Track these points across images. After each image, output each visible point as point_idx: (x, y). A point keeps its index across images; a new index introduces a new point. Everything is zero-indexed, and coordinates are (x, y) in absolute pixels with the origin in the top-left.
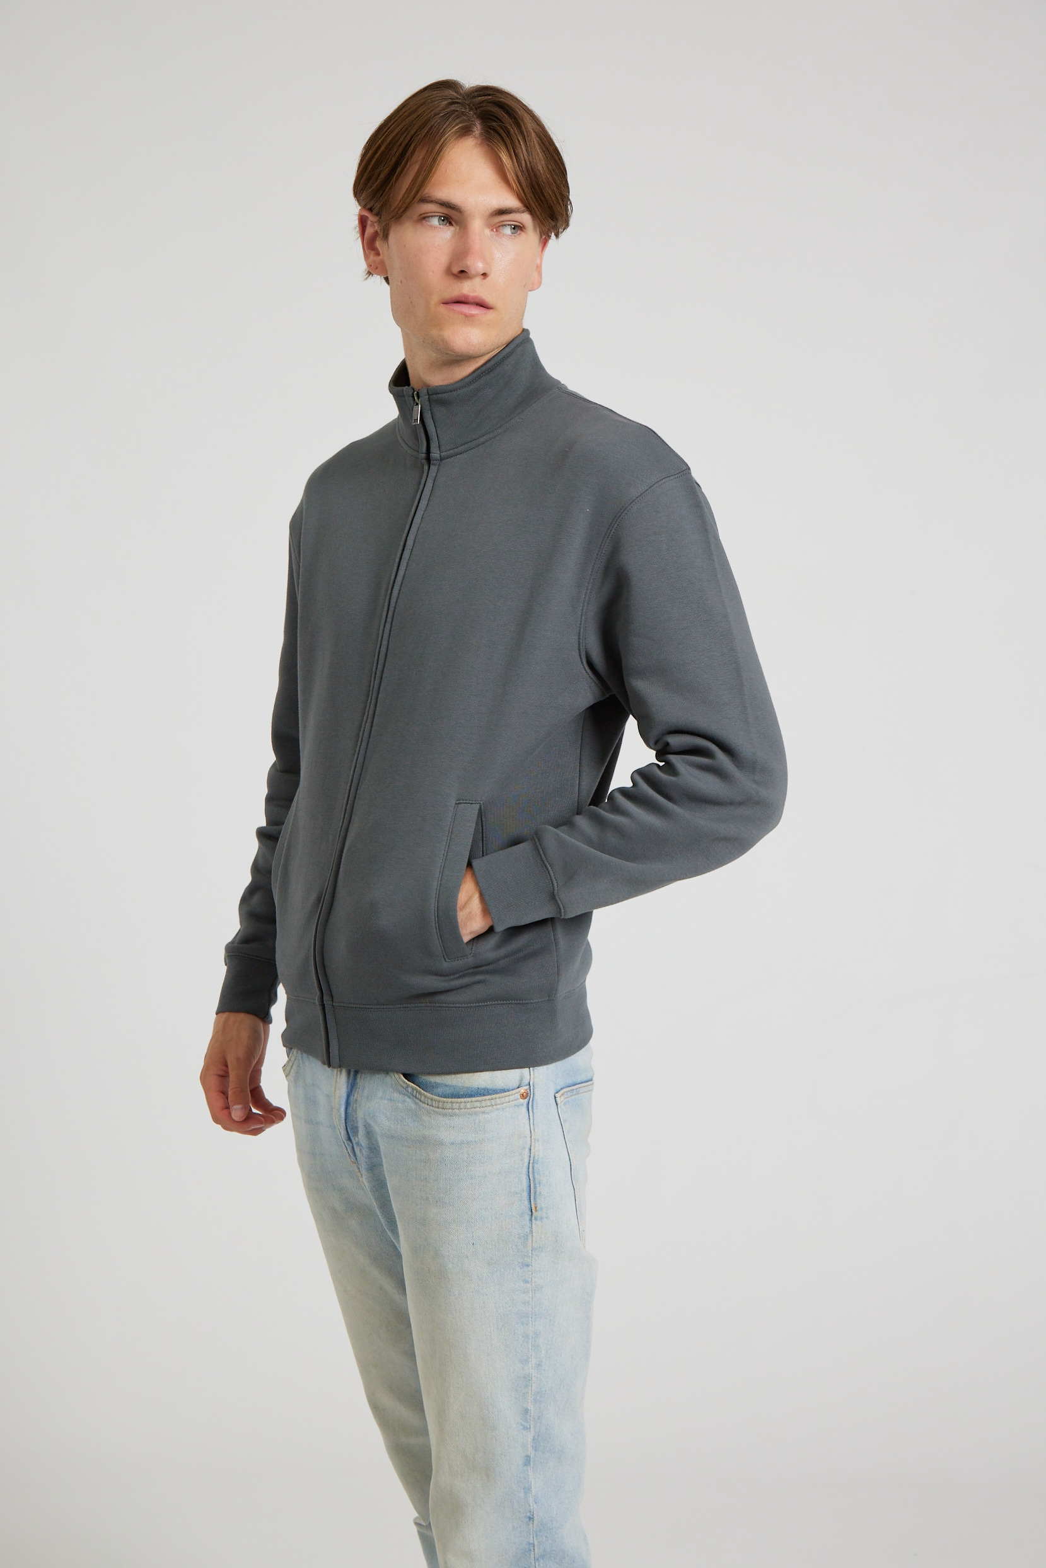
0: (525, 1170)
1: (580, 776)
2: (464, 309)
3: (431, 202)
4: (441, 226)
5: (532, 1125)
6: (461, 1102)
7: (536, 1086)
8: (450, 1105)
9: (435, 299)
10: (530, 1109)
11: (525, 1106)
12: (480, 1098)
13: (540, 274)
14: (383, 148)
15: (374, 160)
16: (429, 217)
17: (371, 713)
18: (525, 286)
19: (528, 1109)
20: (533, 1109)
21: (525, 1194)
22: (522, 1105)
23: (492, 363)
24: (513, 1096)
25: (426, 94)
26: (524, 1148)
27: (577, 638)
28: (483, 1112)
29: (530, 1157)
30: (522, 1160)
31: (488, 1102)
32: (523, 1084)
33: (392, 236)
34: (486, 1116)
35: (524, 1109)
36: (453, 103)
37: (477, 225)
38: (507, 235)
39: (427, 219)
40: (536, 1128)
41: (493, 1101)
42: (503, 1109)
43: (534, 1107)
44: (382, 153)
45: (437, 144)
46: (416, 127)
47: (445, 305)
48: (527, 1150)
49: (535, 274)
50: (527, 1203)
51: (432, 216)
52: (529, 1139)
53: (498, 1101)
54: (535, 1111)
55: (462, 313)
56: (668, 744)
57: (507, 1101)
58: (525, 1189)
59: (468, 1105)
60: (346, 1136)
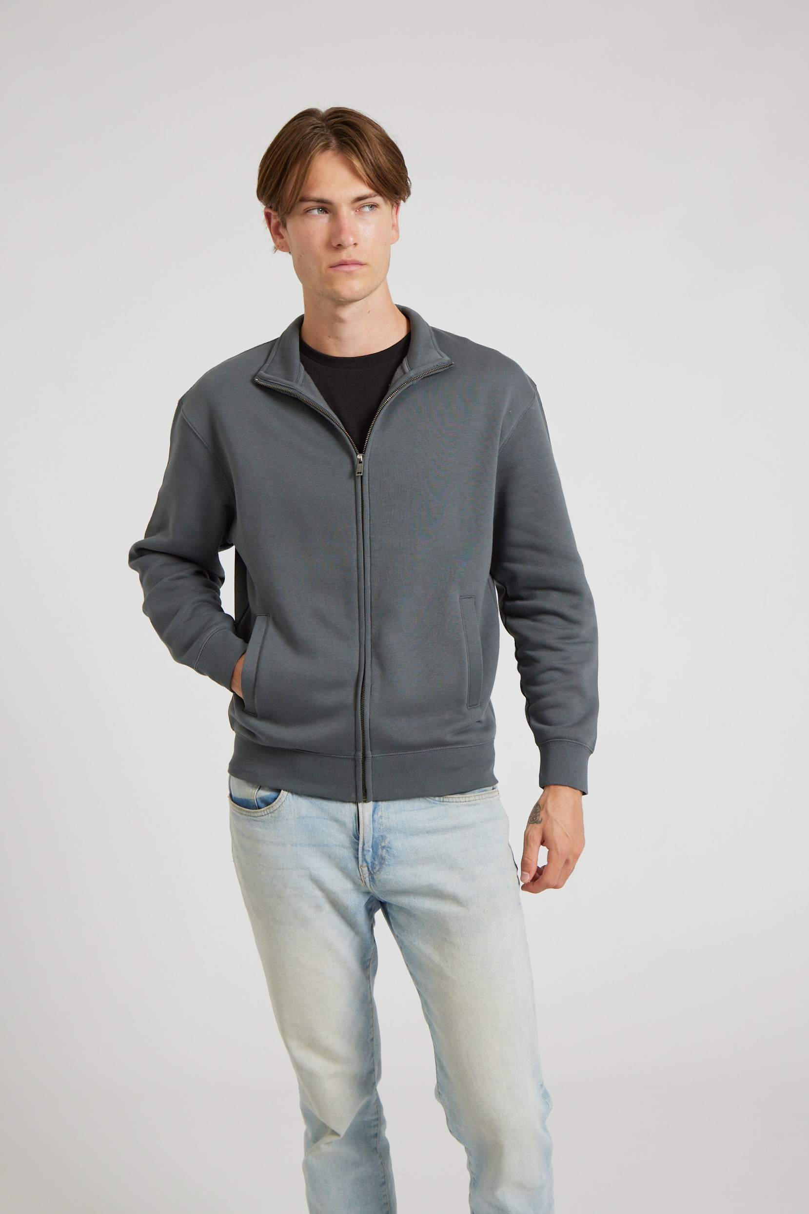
2: (346, 268)
3: (310, 200)
4: (321, 214)
9: (325, 265)
13: (397, 231)
14: (271, 166)
15: (267, 174)
16: (310, 210)
18: (385, 244)
25: (296, 122)
33: (289, 226)
36: (314, 128)
37: (345, 211)
38: (367, 212)
39: (310, 211)
44: (271, 169)
45: (306, 159)
46: (291, 149)
47: (332, 268)
49: (393, 232)
51: (313, 209)
55: (344, 272)
60: (371, 844)
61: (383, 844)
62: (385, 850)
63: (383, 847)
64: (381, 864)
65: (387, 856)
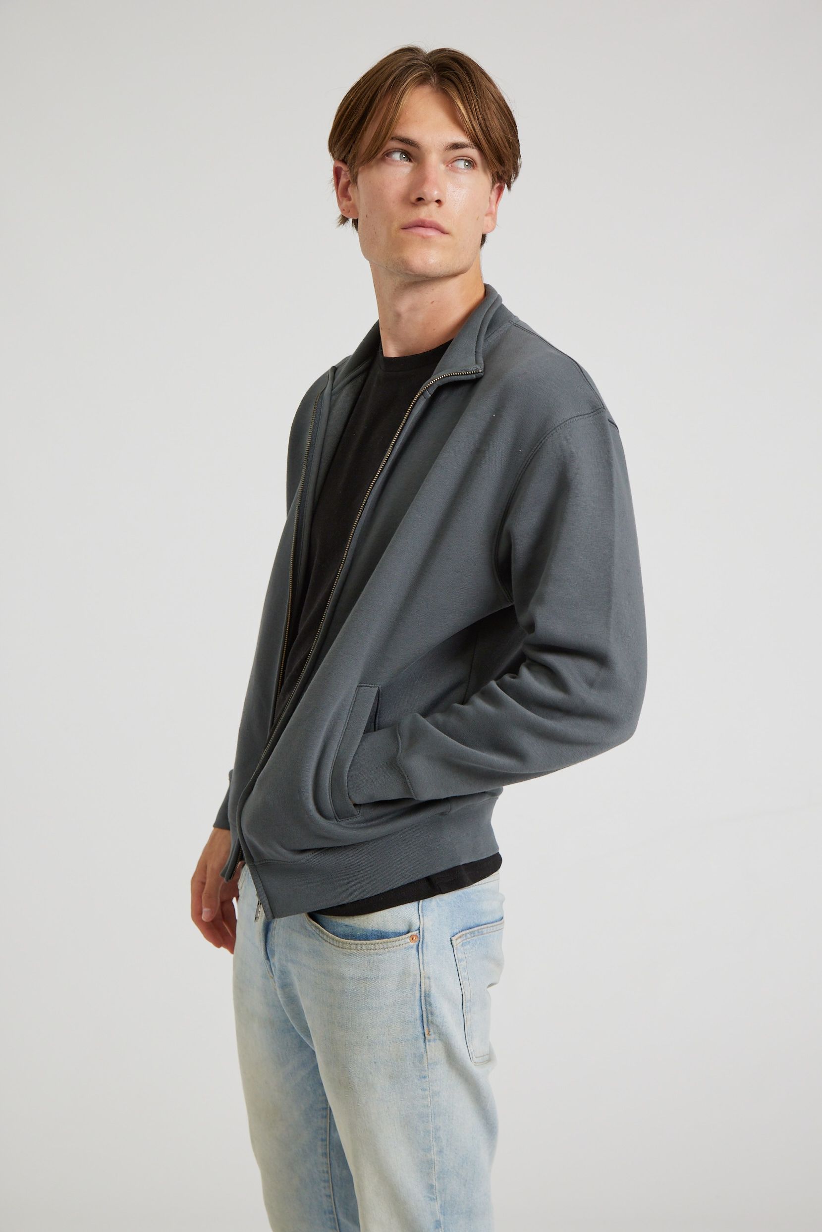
0: (417, 1003)
2: (422, 232)
3: (396, 139)
4: (403, 161)
5: (421, 965)
6: (357, 944)
7: (425, 931)
8: (349, 945)
9: (396, 223)
10: (420, 950)
11: (415, 948)
12: (373, 942)
13: (494, 220)
16: (392, 152)
19: (418, 951)
20: (422, 950)
21: (419, 1022)
22: (412, 947)
24: (403, 941)
26: (414, 984)
28: (377, 954)
29: (421, 991)
30: (414, 994)
31: (381, 945)
32: (413, 929)
33: (360, 182)
34: (379, 957)
35: (414, 951)
37: (434, 161)
38: (462, 170)
39: (391, 155)
40: (425, 967)
41: (385, 944)
42: (394, 952)
43: (424, 949)
47: (406, 228)
48: (418, 986)
49: (490, 219)
50: (420, 1029)
51: (396, 152)
52: (419, 977)
53: (389, 945)
54: (425, 951)
55: (420, 235)
57: (397, 944)
58: (418, 1018)
59: (364, 947)
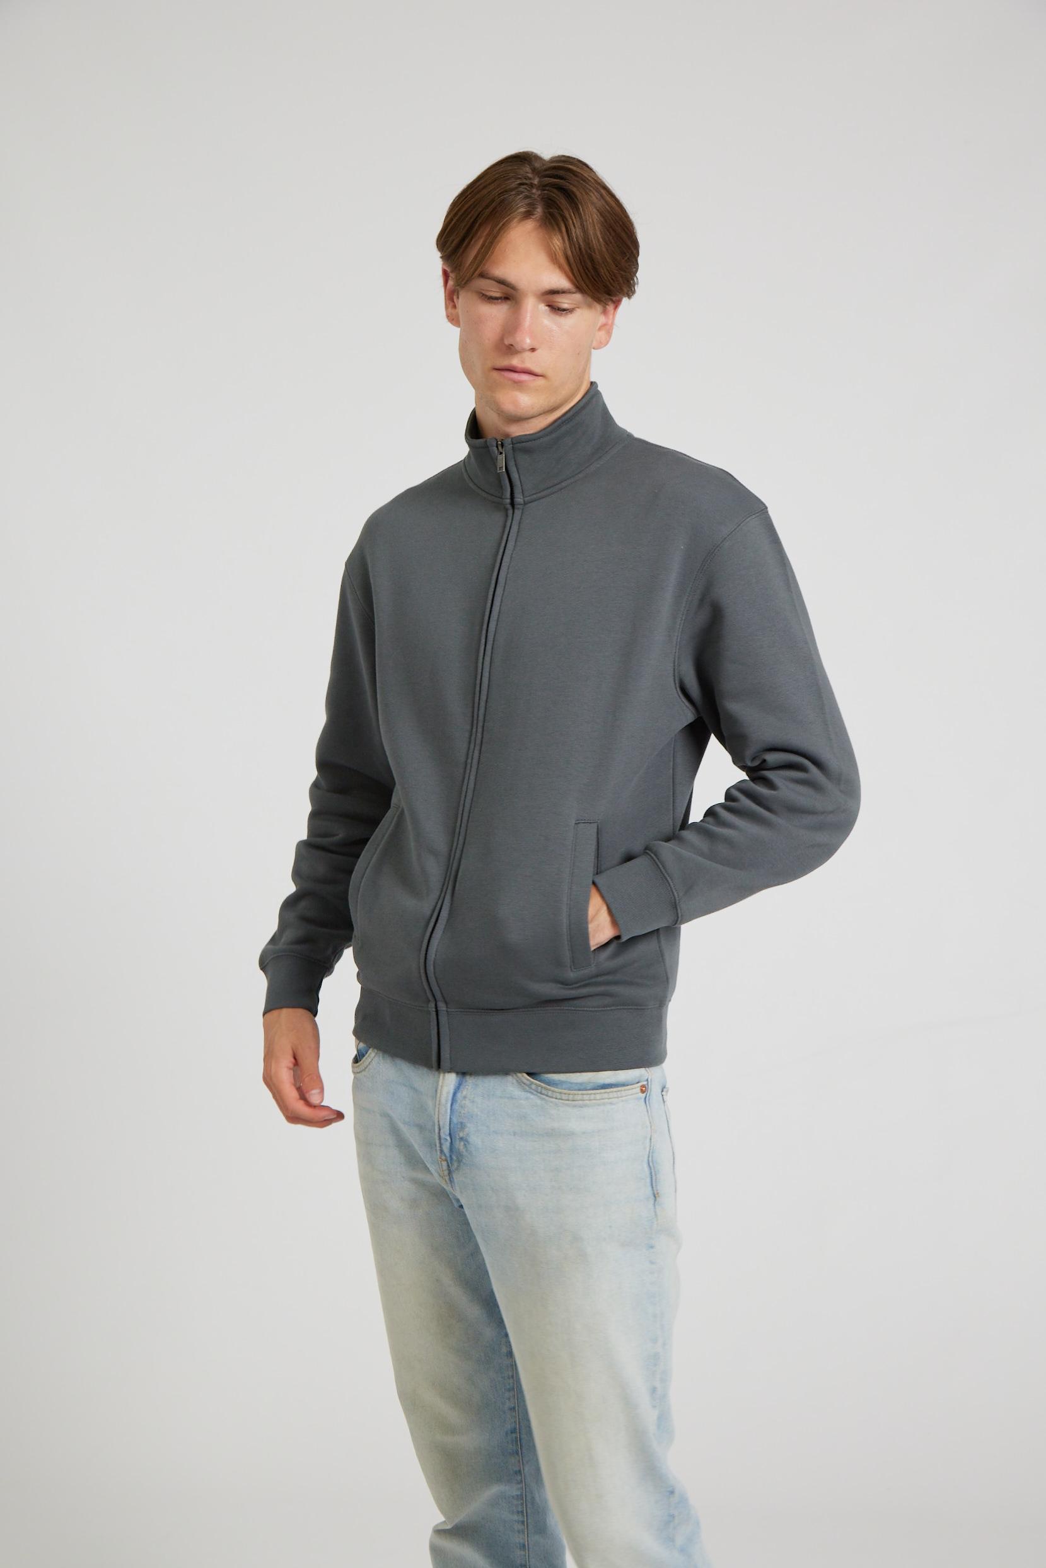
0: (646, 1159)
1: (673, 794)
2: (515, 376)
3: (489, 278)
5: (650, 1117)
6: (591, 1094)
7: (652, 1082)
8: (581, 1097)
9: (488, 364)
10: (648, 1102)
11: (643, 1099)
12: (608, 1090)
13: (608, 333)
17: (478, 741)
19: (646, 1103)
20: (650, 1102)
21: (648, 1180)
22: (641, 1098)
23: (571, 413)
24: (635, 1090)
26: (646, 1137)
27: (672, 665)
28: (611, 1104)
29: (650, 1146)
30: (644, 1149)
31: (615, 1094)
32: (642, 1078)
34: (613, 1107)
35: (643, 1103)
40: (653, 1120)
41: (619, 1093)
42: (627, 1101)
47: (498, 371)
48: (648, 1140)
49: (602, 333)
50: (650, 1188)
52: (649, 1129)
53: (623, 1093)
54: (652, 1104)
55: (511, 379)
56: (764, 761)
57: (630, 1094)
58: (648, 1175)
59: (598, 1096)
60: (448, 1132)
61: (461, 1135)
62: (462, 1143)
63: (461, 1139)
64: (459, 1161)
65: (465, 1153)
